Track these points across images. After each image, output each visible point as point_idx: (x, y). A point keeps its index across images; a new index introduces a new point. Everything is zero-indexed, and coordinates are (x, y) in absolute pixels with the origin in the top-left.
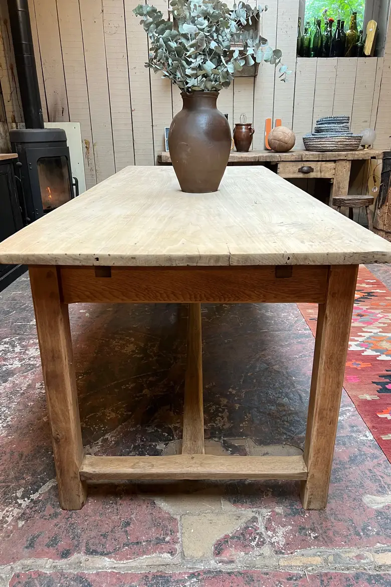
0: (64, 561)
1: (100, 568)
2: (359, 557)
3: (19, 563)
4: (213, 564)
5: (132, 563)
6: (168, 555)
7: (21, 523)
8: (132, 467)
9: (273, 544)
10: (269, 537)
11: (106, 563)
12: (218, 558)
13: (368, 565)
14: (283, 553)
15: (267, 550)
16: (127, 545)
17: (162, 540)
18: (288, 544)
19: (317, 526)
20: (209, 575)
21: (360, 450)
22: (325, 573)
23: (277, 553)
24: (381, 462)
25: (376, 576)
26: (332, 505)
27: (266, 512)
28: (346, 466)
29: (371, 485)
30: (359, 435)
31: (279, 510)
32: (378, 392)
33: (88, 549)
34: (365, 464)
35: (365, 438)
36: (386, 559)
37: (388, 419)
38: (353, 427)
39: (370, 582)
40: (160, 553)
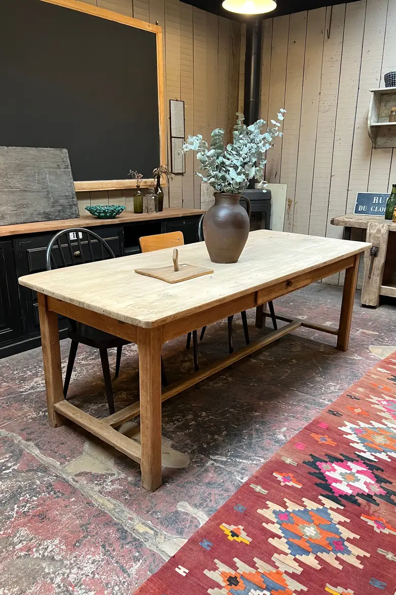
0: (25, 442)
1: (32, 452)
2: (131, 519)
3: (12, 433)
4: (70, 478)
5: (44, 458)
6: (59, 463)
7: (31, 420)
8: (73, 414)
9: (103, 487)
10: (107, 485)
11: (37, 452)
12: (74, 477)
13: (130, 524)
14: (101, 494)
15: (97, 488)
16: (51, 450)
17: (65, 457)
18: (110, 492)
19: (135, 496)
20: (62, 480)
21: (223, 482)
22: (106, 513)
23: (100, 492)
24: (225, 495)
25: (125, 530)
26: (159, 493)
27: (123, 476)
28: (200, 484)
29: (197, 500)
30: (238, 475)
31: (130, 479)
32: (304, 462)
33: (38, 443)
34: (214, 489)
35: (240, 479)
36: (142, 529)
37: (278, 479)
38: (243, 469)
39: (118, 530)
40: (58, 461)
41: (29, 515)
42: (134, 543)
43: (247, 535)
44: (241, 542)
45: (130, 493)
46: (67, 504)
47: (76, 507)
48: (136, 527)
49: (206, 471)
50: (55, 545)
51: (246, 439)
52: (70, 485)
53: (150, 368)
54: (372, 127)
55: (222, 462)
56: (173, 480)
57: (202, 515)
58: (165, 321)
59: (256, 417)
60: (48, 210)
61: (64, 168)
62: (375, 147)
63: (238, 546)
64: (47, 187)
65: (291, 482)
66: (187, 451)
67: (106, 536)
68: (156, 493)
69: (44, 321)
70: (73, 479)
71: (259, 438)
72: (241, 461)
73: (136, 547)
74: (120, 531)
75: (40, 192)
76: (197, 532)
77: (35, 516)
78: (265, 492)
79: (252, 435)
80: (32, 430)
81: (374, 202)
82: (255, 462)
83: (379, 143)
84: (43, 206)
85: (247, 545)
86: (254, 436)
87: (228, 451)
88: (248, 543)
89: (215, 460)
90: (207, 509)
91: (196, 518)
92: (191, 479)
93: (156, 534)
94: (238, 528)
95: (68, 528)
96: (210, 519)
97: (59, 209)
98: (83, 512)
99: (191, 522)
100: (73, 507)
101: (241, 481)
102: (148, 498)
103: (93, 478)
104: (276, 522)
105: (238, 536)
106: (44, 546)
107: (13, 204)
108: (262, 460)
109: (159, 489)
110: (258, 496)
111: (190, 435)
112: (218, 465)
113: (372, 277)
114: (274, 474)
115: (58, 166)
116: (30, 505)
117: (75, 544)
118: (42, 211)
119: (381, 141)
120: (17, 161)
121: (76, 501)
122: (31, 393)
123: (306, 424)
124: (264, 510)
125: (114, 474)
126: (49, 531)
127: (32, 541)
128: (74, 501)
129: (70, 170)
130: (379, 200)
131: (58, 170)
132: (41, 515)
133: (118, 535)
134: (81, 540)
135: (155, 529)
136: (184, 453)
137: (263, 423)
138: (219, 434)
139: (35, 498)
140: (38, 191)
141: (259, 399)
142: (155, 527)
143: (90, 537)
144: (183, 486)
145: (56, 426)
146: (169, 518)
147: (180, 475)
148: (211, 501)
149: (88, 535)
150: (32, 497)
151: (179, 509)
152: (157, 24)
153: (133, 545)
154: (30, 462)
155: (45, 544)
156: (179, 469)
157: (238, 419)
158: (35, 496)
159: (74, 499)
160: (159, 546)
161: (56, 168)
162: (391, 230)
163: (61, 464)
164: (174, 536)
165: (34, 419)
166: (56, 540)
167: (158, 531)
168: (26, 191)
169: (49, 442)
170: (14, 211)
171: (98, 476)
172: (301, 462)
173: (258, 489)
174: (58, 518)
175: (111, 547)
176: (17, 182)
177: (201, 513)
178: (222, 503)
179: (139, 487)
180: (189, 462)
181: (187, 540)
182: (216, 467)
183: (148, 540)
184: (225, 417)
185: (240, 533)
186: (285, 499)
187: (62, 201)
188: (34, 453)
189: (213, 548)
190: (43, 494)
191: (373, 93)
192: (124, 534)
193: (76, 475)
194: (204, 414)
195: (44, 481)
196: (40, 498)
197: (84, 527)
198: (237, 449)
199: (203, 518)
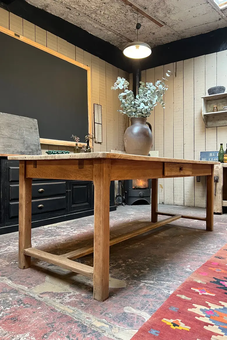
0: (0, 277)
2: (88, 318)
5: (15, 285)
7: (5, 266)
9: (63, 300)
10: (66, 299)
11: (9, 282)
12: (39, 295)
13: (88, 322)
14: (62, 304)
15: (59, 301)
16: (20, 281)
17: (32, 284)
18: (69, 303)
19: (89, 304)
20: (30, 297)
21: (155, 294)
22: (67, 315)
23: (60, 303)
24: (159, 301)
25: (85, 326)
26: (107, 302)
27: (77, 293)
28: (138, 296)
29: (139, 305)
30: (166, 290)
31: (83, 295)
32: (210, 282)
33: (10, 277)
34: (150, 299)
35: (167, 292)
36: (99, 324)
37: (196, 291)
38: (168, 287)
39: (79, 326)
40: (26, 287)
41: (3, 319)
42: (94, 334)
43: (185, 325)
44: (182, 330)
45: (85, 303)
46: (35, 311)
47: (42, 312)
48: (94, 323)
49: (140, 288)
50: (26, 338)
51: (164, 272)
52: (36, 300)
53: (103, 194)
54: (205, 115)
55: (151, 284)
56: (117, 295)
57: (145, 314)
58: (115, 156)
59: (167, 261)
60: (23, 151)
61: (35, 129)
62: (207, 127)
63: (180, 332)
64: (24, 138)
65: (206, 293)
66: (123, 279)
67: (70, 330)
68: (106, 302)
69: (22, 186)
70: (39, 296)
71: (173, 271)
72: (164, 282)
73: (96, 336)
74: (80, 326)
75: (19, 140)
76: (144, 324)
77: (8, 319)
78: (189, 299)
79: (168, 269)
80: (6, 271)
81: (210, 156)
82: (175, 283)
83: (209, 125)
84: (20, 148)
85: (188, 331)
86: (169, 270)
87: (154, 278)
88: (189, 330)
89: (145, 283)
90: (148, 310)
91: (141, 316)
92: (130, 293)
93: (111, 327)
94: (177, 321)
95: (36, 326)
96: (152, 316)
97: (30, 151)
98: (48, 315)
99: (138, 318)
100: (40, 313)
101: (169, 293)
102: (99, 305)
103: (54, 295)
104: (205, 316)
105: (178, 326)
106: (16, 338)
107: (3, 144)
108: (180, 282)
109: (107, 299)
110: (185, 302)
111: (123, 271)
112: (148, 285)
113: (217, 195)
114: (192, 288)
115: (31, 128)
116: (4, 312)
117: (43, 336)
118: (19, 151)
119: (209, 124)
120: (7, 121)
121: (42, 309)
122: (5, 253)
123: (203, 264)
124: (193, 309)
125: (71, 293)
126: (20, 328)
127: (6, 335)
128: (40, 309)
129: (38, 131)
130: (213, 154)
131: (31, 130)
132: (14, 318)
133: (79, 329)
134: (49, 334)
135: (110, 324)
136: (121, 279)
137: (172, 264)
138: (145, 269)
139: (8, 309)
140: (18, 139)
141: (166, 252)
142: (109, 323)
143: (55, 331)
144: (125, 298)
145: (24, 268)
146: (120, 317)
147: (121, 291)
148: (149, 305)
149: (54, 330)
150: (6, 308)
151: (125, 311)
152: (87, 66)
153: (93, 335)
154: (4, 288)
155: (17, 337)
156: (120, 288)
157: (155, 262)
158: (8, 307)
159: (40, 308)
160: (116, 335)
161: (30, 128)
162: (224, 167)
163: (28, 288)
164: (126, 328)
165: (7, 266)
166: (27, 334)
167: (112, 325)
168: (11, 138)
169: (19, 277)
170: (3, 148)
171: (58, 294)
172: (209, 282)
173: (183, 297)
174: (29, 319)
175: (75, 337)
176: (6, 132)
177: (145, 313)
178: (158, 307)
179: (91, 299)
180: (126, 285)
181: (138, 330)
182: (147, 287)
183: (105, 331)
184: (145, 261)
185: (180, 324)
186: (206, 302)
187: (32, 147)
188: (7, 283)
189: (160, 334)
190: (15, 306)
191: (203, 98)
192: (84, 328)
193: (41, 294)
194: (130, 260)
195: (16, 298)
196: (12, 308)
197: (51, 325)
198: (159, 276)
199: (147, 317)
